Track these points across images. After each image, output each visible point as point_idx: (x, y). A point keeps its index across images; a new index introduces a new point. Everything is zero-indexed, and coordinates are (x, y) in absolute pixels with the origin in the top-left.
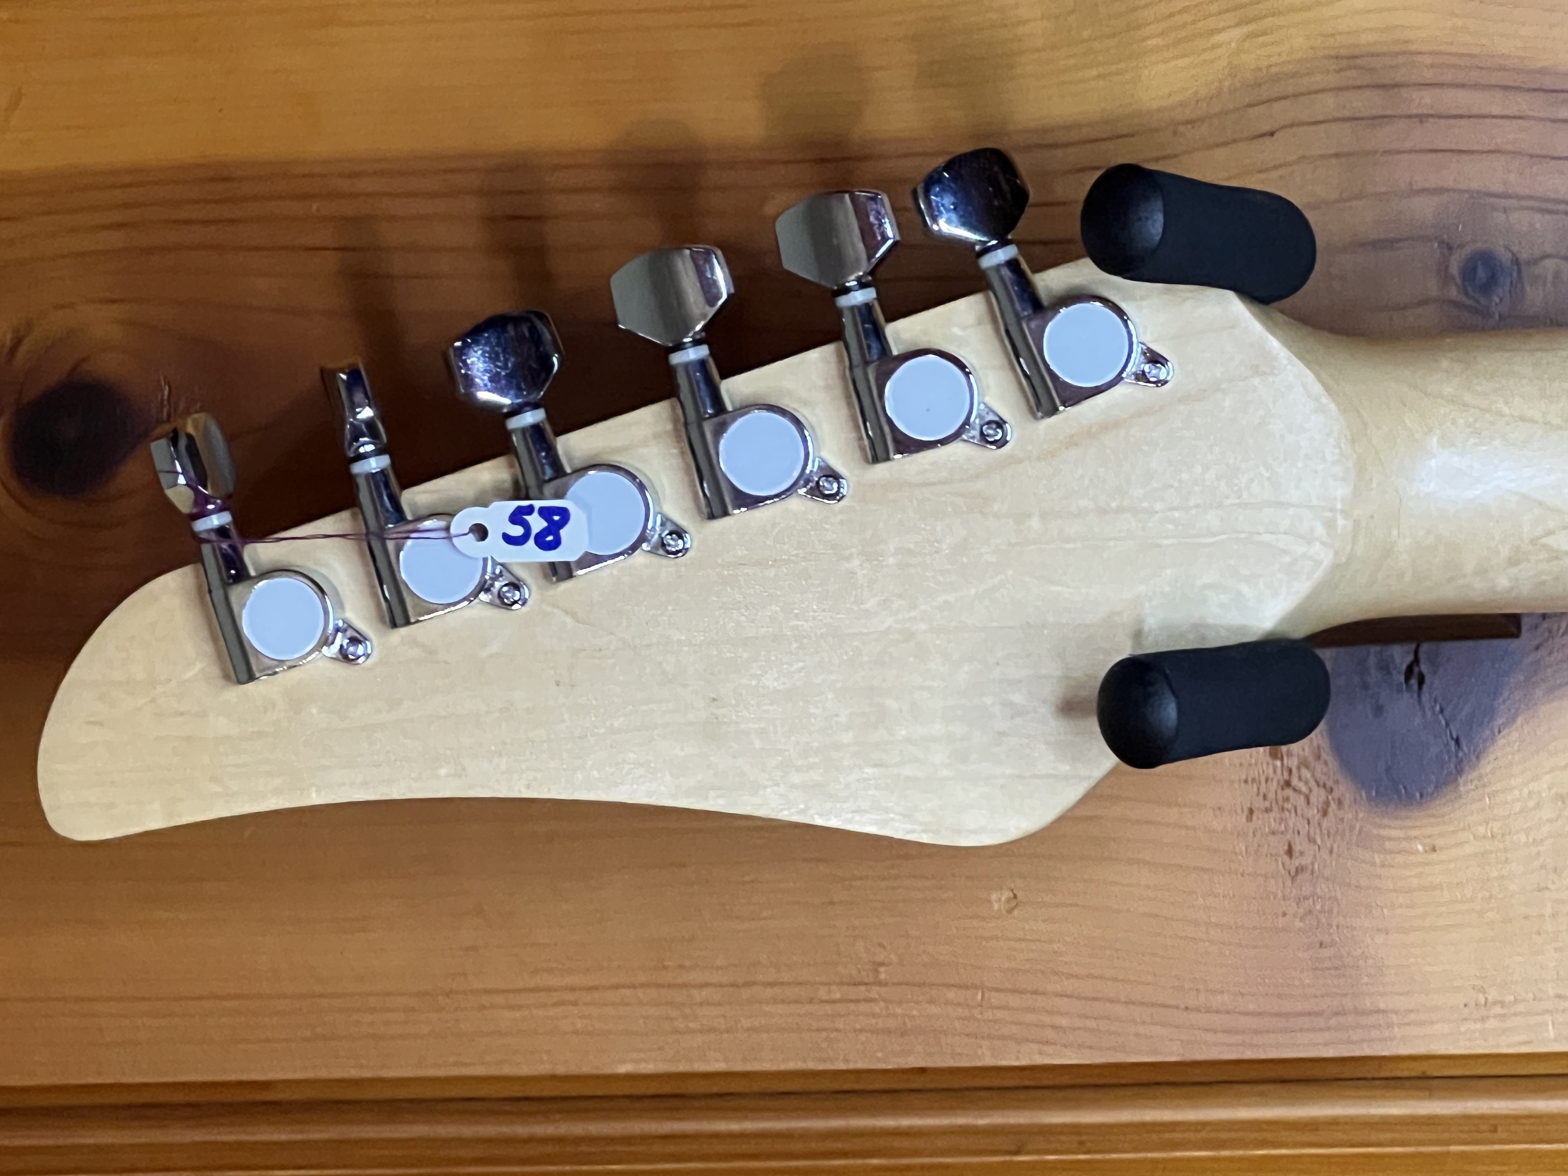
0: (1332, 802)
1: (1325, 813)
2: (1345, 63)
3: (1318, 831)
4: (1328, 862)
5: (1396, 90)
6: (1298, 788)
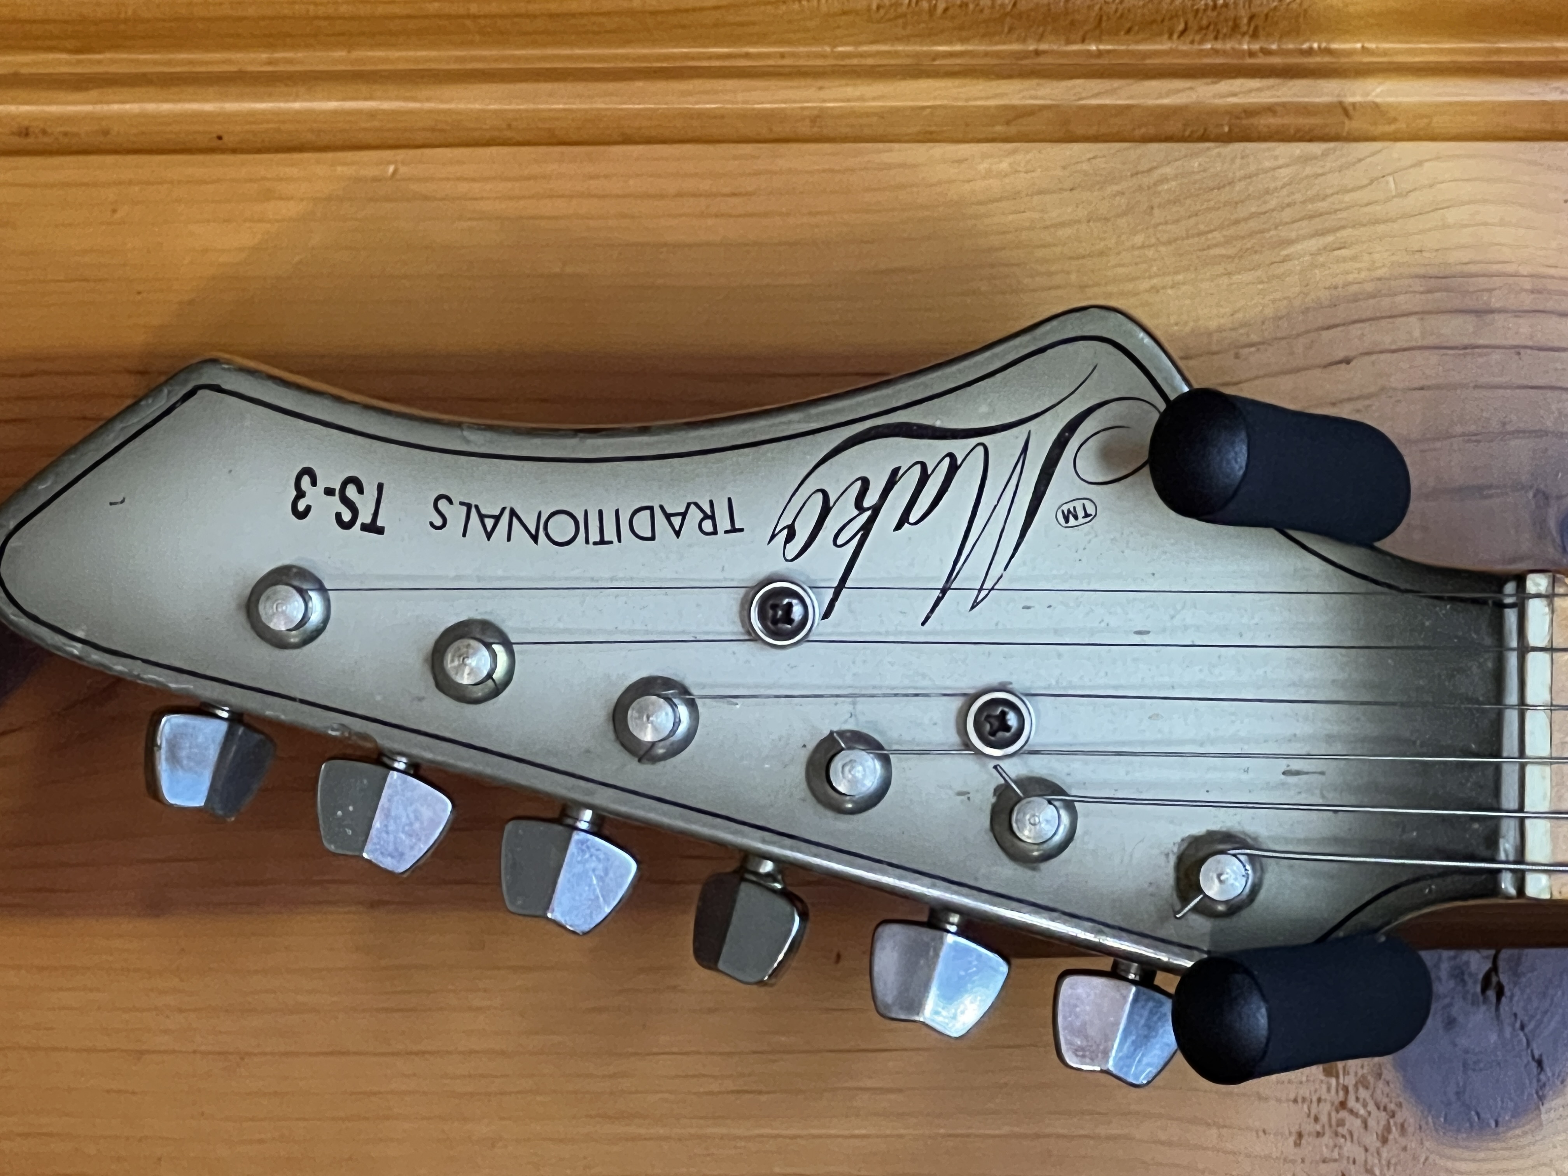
0: (1394, 1129)
1: (1385, 1141)
2: (1433, 283)
3: (1376, 1161)
5: (1490, 316)
6: (1355, 1110)
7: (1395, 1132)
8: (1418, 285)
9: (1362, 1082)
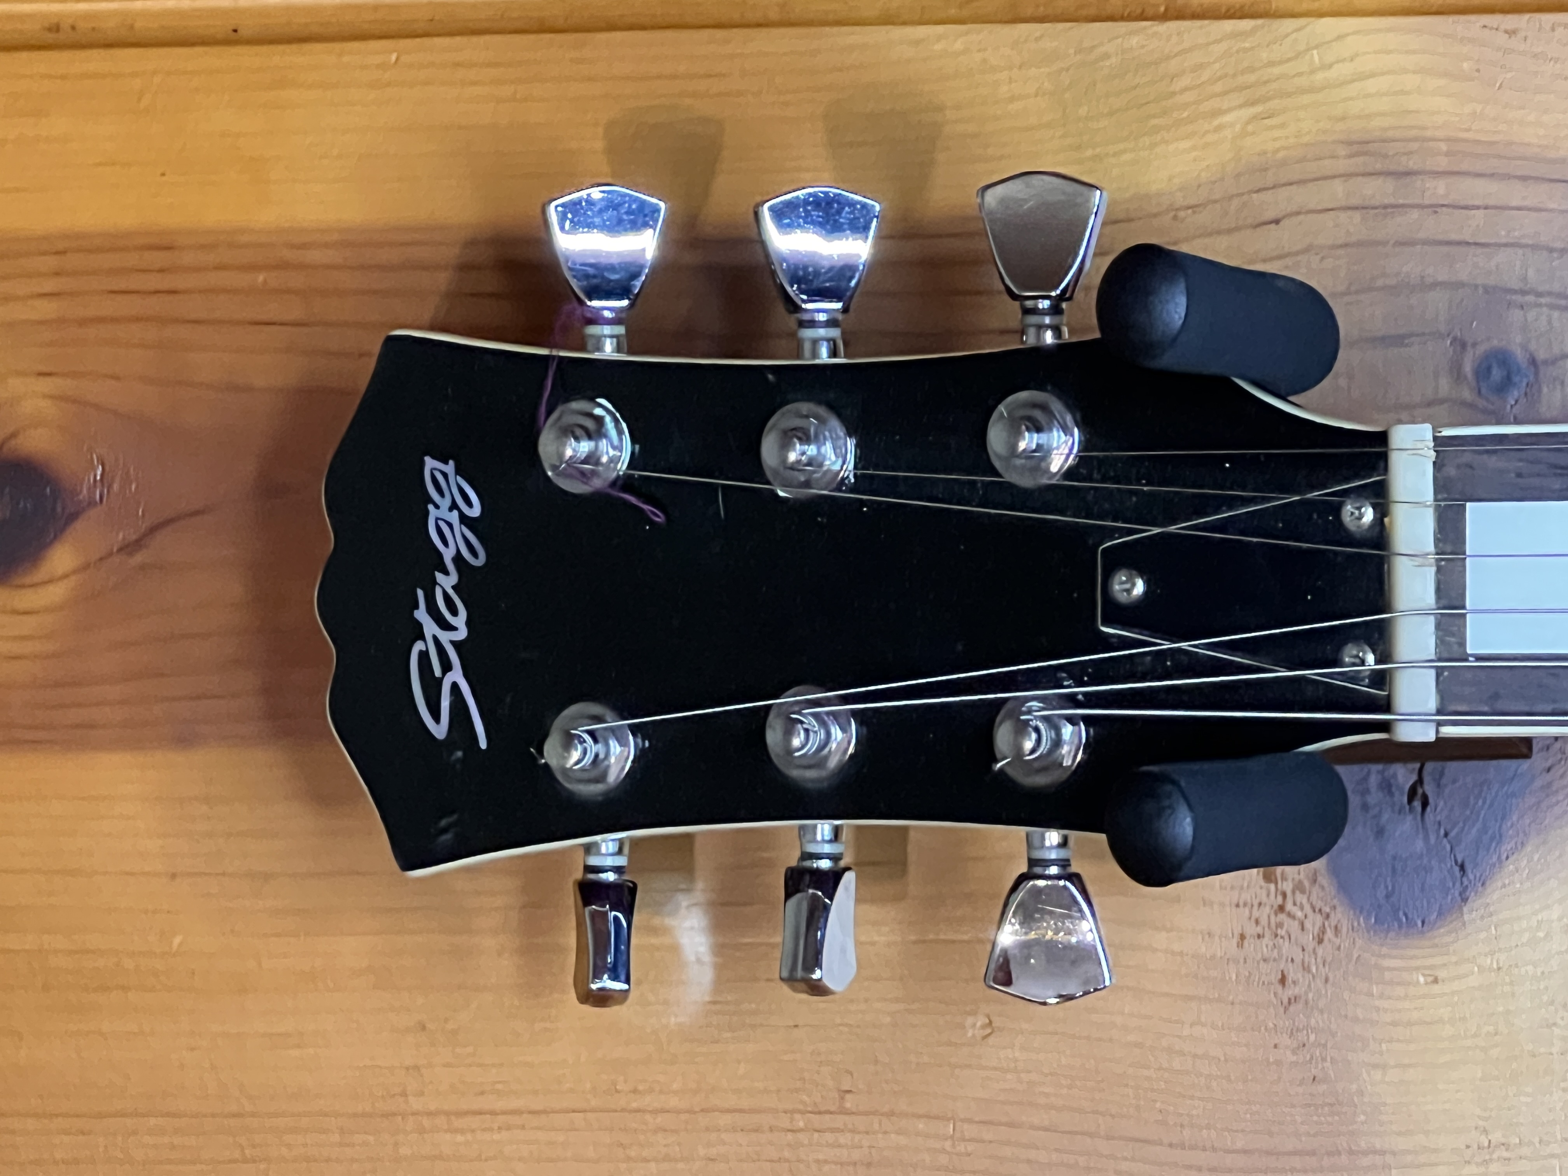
0: (1328, 930)
1: (1320, 941)
2: (1355, 148)
3: (1313, 960)
4: (1323, 992)
5: (1409, 178)
6: (1292, 914)
7: (1329, 934)
8: (1342, 151)
9: (1299, 887)
